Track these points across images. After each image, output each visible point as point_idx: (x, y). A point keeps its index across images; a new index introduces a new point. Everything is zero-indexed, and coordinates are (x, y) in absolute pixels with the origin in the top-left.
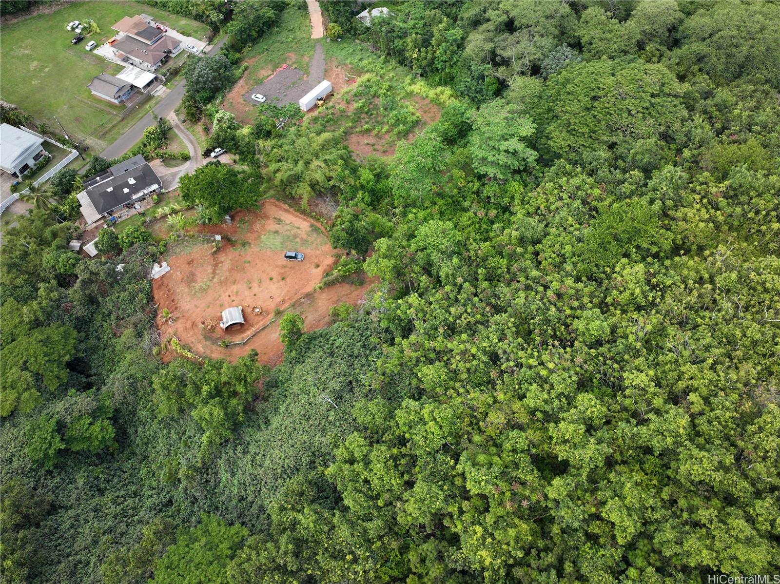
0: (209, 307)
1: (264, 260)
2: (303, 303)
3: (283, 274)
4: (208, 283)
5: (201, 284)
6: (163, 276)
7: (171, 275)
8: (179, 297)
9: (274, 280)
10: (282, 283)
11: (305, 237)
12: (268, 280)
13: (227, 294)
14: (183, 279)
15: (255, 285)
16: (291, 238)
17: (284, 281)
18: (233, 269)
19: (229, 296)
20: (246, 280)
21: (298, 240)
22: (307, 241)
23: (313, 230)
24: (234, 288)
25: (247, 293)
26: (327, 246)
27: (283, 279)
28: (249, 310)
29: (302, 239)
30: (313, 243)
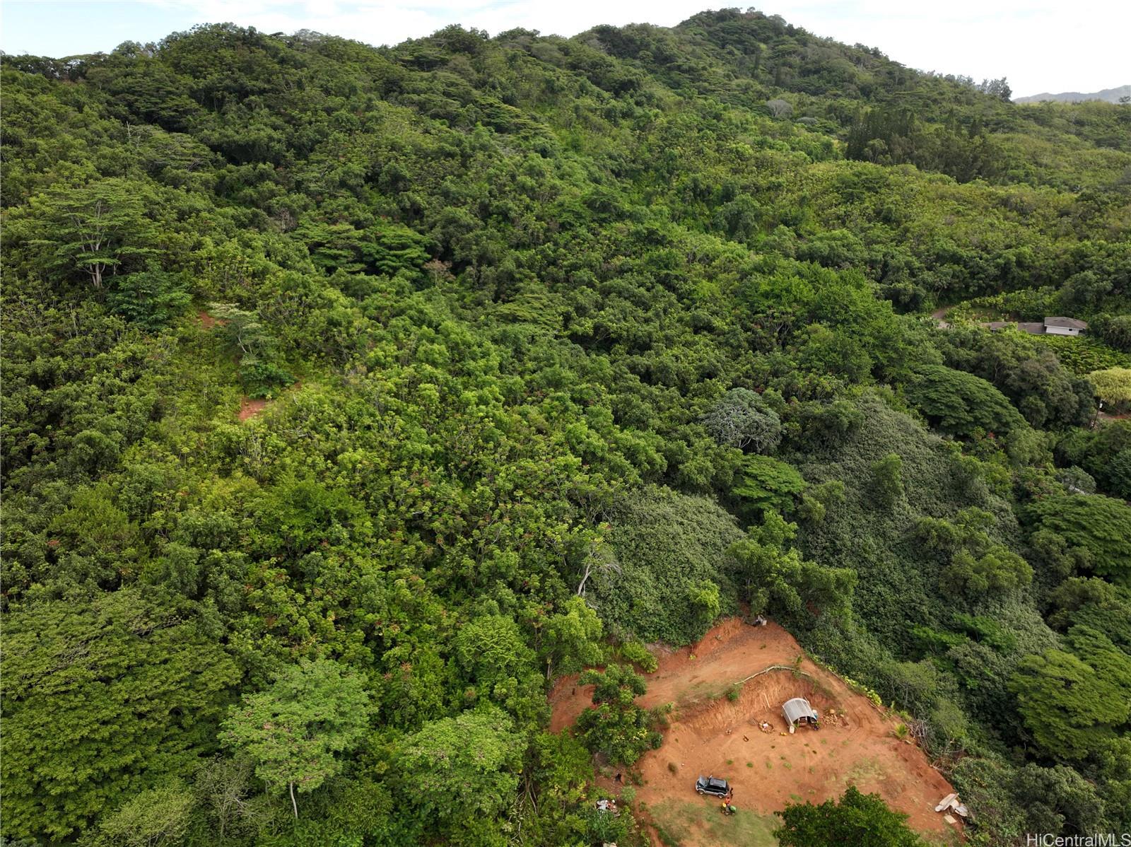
0: (844, 743)
1: (766, 796)
2: (695, 697)
3: (731, 770)
4: (856, 776)
5: (868, 776)
6: (942, 797)
7: (928, 798)
8: (898, 764)
9: (744, 763)
10: (732, 758)
11: (694, 829)
12: (755, 763)
13: (819, 756)
14: (904, 789)
15: (775, 761)
16: (720, 833)
17: (728, 758)
18: (818, 790)
19: (815, 752)
20: (793, 771)
21: (707, 825)
22: (692, 820)
23: (678, 840)
24: (809, 763)
25: (787, 752)
26: (653, 803)
27: (730, 762)
28: (779, 728)
29: (700, 825)
30: (680, 814)
